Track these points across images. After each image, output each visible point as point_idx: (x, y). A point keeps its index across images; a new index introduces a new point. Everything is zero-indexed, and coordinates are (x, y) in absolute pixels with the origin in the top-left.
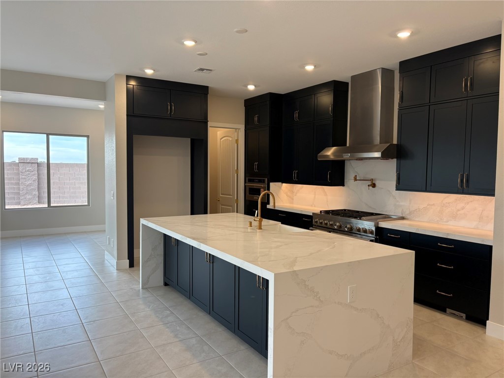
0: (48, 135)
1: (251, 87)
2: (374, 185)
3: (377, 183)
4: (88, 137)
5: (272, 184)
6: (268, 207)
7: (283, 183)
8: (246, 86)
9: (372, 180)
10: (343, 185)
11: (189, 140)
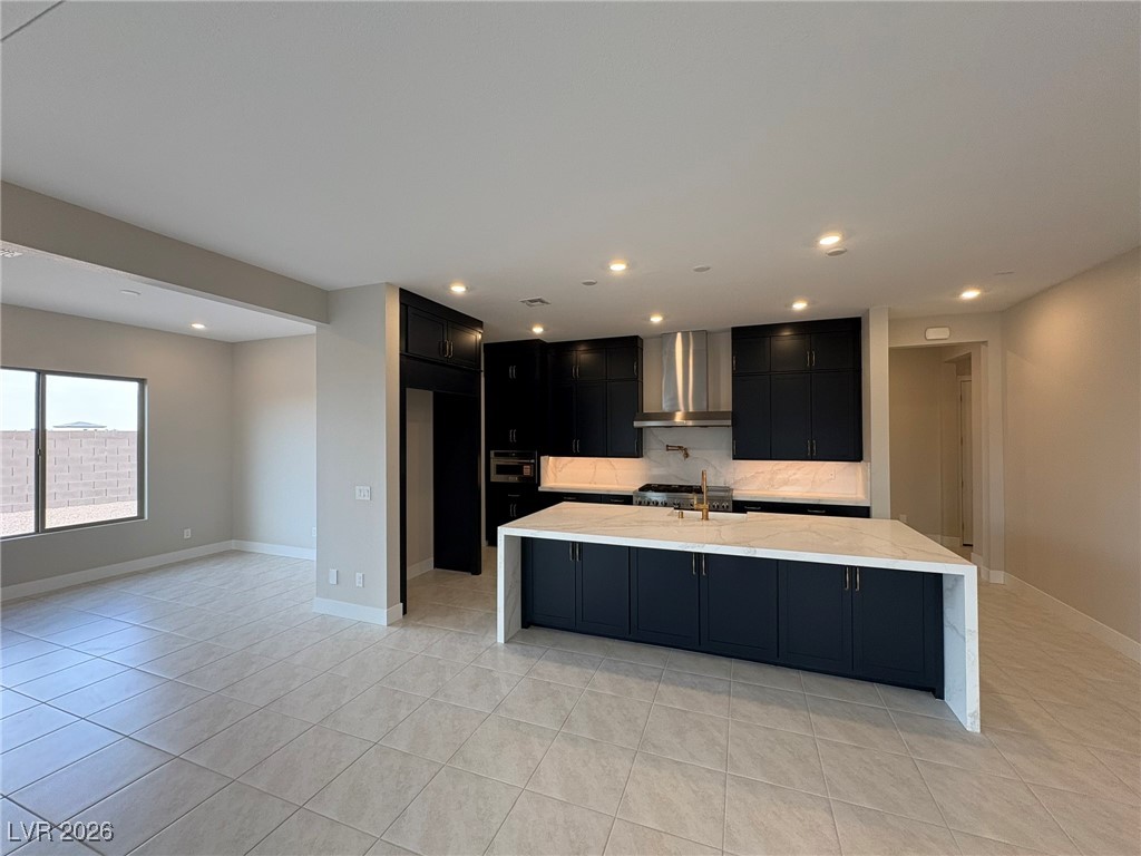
0: (41, 374)
1: (538, 330)
2: (687, 455)
3: (689, 452)
4: (142, 382)
5: (542, 458)
6: (540, 489)
7: (551, 455)
8: (531, 330)
9: (685, 449)
10: (642, 456)
11: (431, 393)
